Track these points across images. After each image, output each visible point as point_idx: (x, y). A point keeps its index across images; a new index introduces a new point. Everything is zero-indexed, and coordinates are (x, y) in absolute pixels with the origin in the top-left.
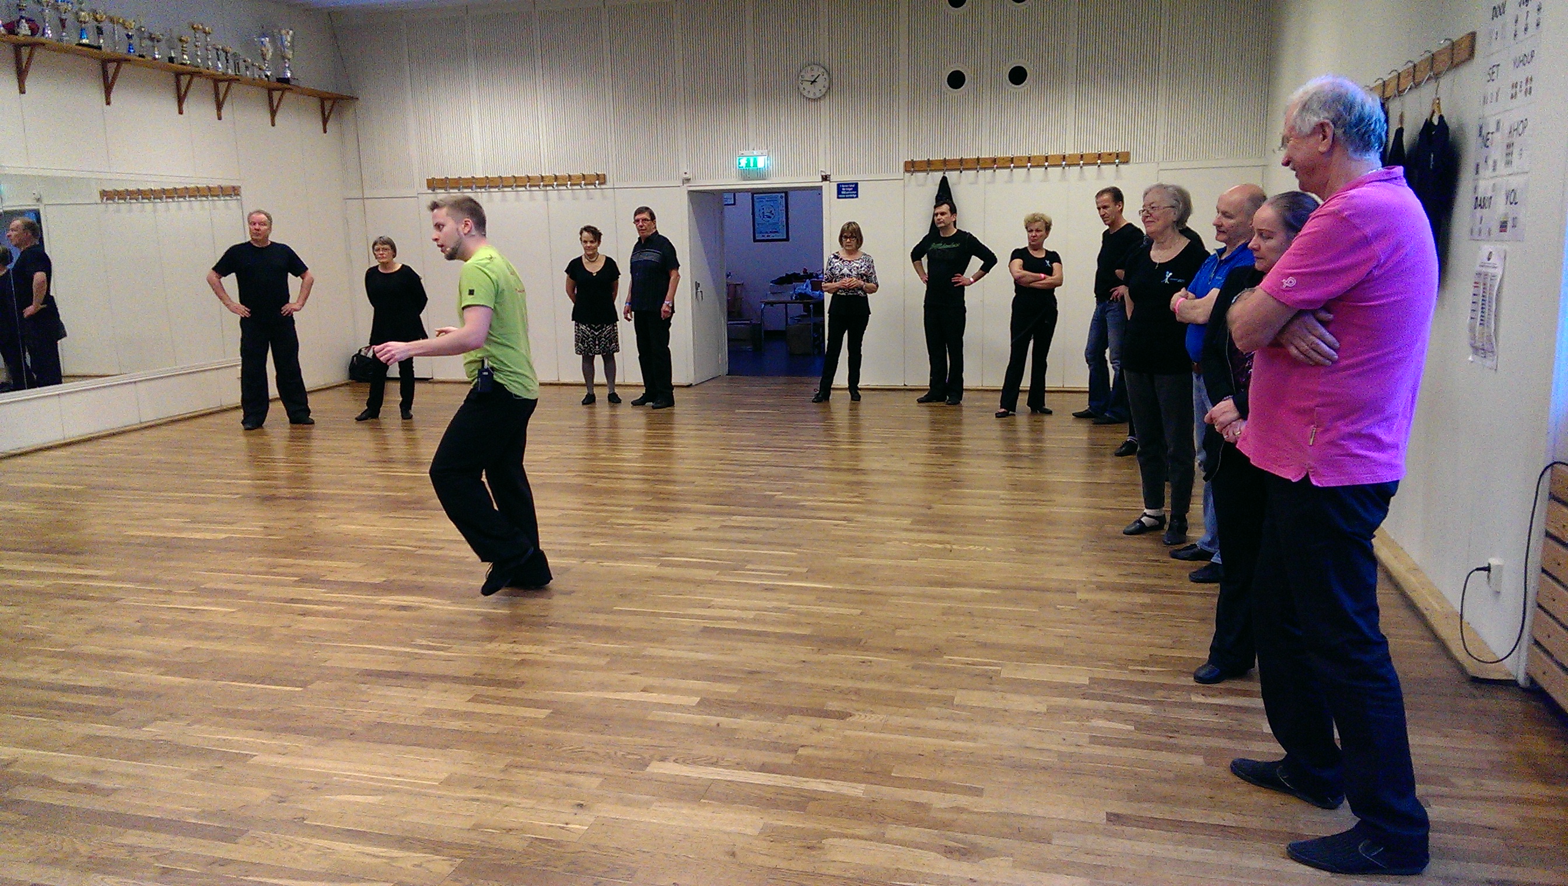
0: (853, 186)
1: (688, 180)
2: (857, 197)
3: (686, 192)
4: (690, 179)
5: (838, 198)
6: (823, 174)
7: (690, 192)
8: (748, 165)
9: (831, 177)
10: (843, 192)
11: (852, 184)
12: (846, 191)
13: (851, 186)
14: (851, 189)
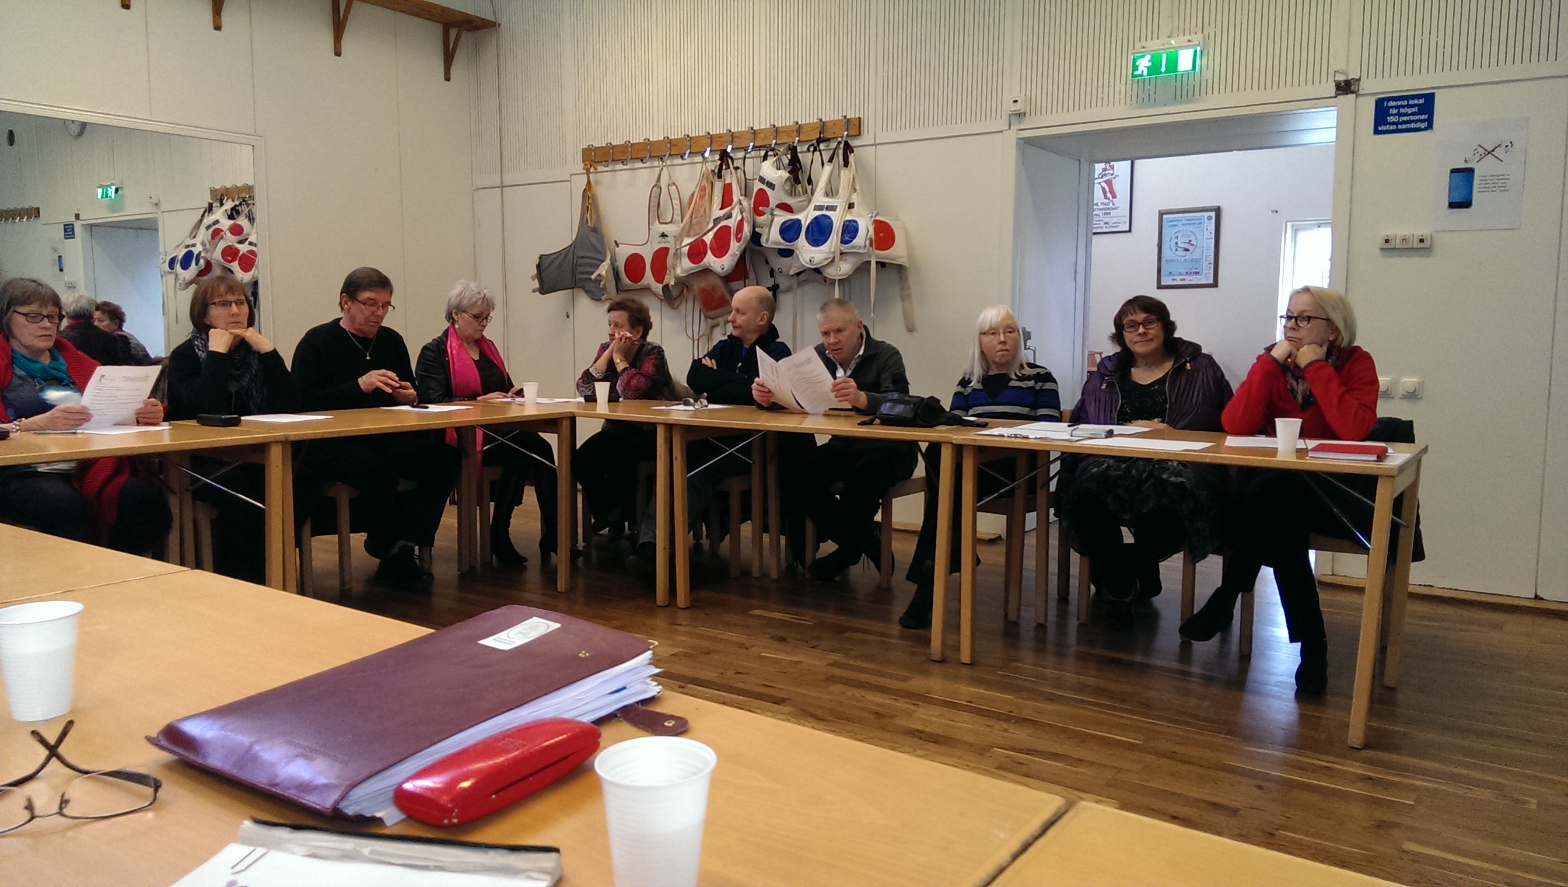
0: (1422, 101)
1: (1020, 115)
2: (1430, 127)
3: (1014, 142)
4: (1025, 114)
5: (1377, 132)
6: (1341, 78)
7: (1026, 144)
8: (1154, 69)
9: (1362, 84)
10: (1391, 119)
11: (1419, 97)
12: (1400, 115)
13: (1416, 102)
14: (1415, 110)
